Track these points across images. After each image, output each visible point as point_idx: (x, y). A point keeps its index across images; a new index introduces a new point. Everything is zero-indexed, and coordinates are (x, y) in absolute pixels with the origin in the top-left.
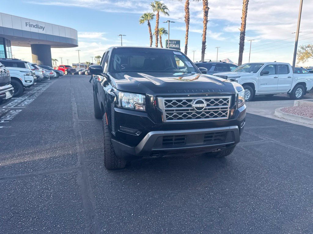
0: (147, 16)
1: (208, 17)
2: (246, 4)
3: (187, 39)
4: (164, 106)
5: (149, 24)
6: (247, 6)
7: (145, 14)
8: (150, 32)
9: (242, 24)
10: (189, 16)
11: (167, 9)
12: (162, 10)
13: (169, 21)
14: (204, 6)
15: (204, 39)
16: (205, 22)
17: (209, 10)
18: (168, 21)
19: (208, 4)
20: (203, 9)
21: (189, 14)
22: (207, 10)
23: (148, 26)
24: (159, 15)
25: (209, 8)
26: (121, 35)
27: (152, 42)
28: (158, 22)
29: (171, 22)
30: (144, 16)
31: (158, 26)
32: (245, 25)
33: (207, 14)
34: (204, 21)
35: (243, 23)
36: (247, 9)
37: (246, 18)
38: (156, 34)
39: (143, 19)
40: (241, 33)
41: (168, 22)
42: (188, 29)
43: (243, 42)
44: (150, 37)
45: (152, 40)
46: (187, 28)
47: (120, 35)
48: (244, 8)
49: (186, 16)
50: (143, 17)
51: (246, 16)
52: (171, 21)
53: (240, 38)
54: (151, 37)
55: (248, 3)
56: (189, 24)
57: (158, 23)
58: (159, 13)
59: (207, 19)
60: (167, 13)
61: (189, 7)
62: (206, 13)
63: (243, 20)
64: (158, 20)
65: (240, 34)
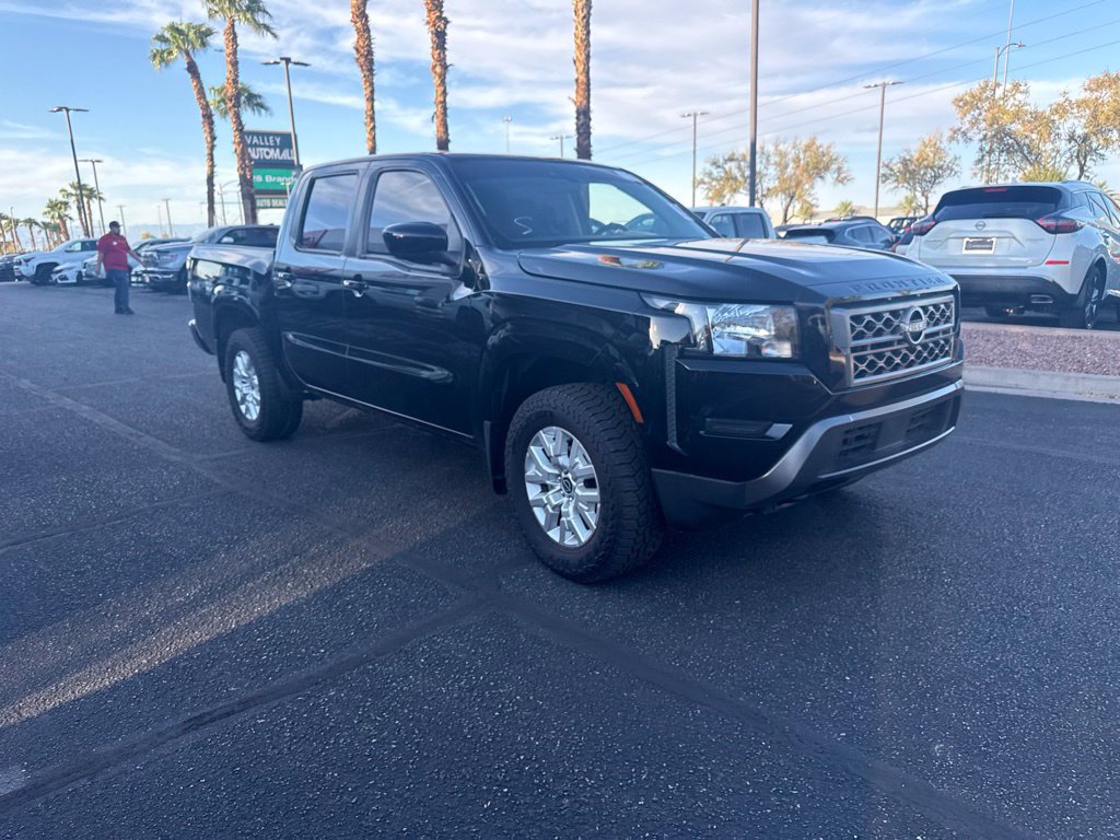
0: (180, 32)
1: (447, 53)
2: (584, 17)
3: (374, 128)
4: (850, 335)
5: (192, 69)
6: (588, 24)
7: (174, 29)
8: (199, 99)
9: (577, 80)
10: (369, 45)
11: (265, 11)
12: (249, 16)
13: (288, 60)
14: (430, 11)
15: (442, 129)
16: (438, 69)
17: (448, 26)
18: (282, 59)
19: (442, 6)
20: (428, 23)
21: (369, 38)
22: (442, 26)
23: (190, 76)
24: (235, 34)
25: (447, 22)
26: (68, 110)
27: (213, 138)
28: (237, 63)
29: (295, 63)
30: (167, 35)
31: (237, 76)
32: (588, 84)
33: (444, 43)
34: (434, 67)
35: (582, 78)
36: (588, 33)
37: (588, 62)
38: (234, 106)
39: (164, 47)
40: (578, 112)
41: (284, 62)
42: (372, 92)
43: (586, 142)
44: (202, 120)
45: (212, 130)
46: (369, 89)
47: (60, 109)
48: (580, 28)
49: (361, 43)
50: (161, 38)
51: (588, 57)
52: (293, 60)
53: (578, 129)
54: (208, 118)
55: (589, 13)
56: (372, 75)
57: (235, 64)
58: (233, 26)
59: (444, 58)
60: (267, 28)
61: (367, 12)
62: (440, 38)
63: (581, 68)
64: (235, 53)
65: (575, 115)
